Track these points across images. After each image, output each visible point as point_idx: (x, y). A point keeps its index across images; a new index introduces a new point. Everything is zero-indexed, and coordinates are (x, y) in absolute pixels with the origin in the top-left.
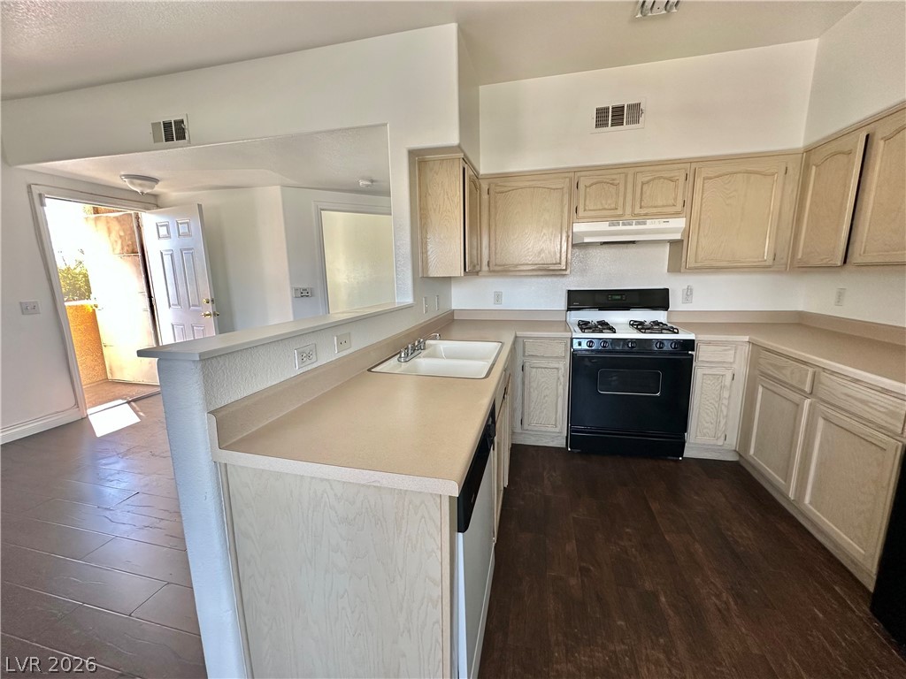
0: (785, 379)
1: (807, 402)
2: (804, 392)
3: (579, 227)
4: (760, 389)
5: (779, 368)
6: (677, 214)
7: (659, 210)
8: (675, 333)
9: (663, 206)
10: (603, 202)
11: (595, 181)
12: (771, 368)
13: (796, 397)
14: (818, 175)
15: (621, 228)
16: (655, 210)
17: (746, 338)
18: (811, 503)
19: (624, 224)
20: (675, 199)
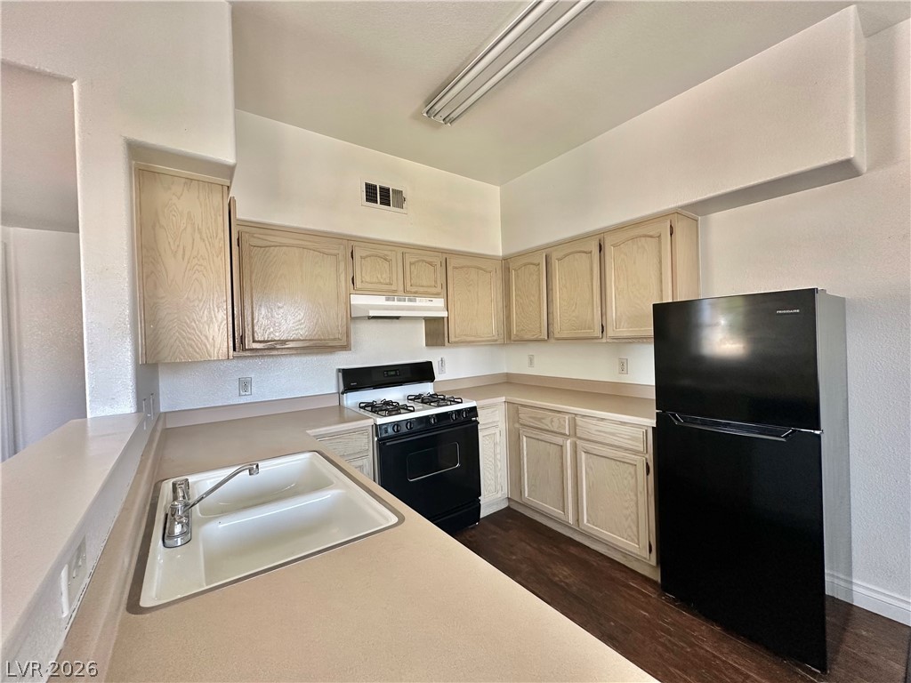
0: (547, 428)
1: (569, 442)
2: (564, 434)
3: (357, 300)
4: (525, 439)
5: (540, 420)
6: (437, 295)
7: (426, 289)
8: (458, 403)
9: (428, 286)
10: (379, 276)
11: (368, 253)
12: (531, 420)
13: (559, 440)
14: (517, 276)
15: (396, 303)
16: (421, 289)
17: (503, 399)
18: (588, 521)
19: (399, 300)
20: (436, 282)
